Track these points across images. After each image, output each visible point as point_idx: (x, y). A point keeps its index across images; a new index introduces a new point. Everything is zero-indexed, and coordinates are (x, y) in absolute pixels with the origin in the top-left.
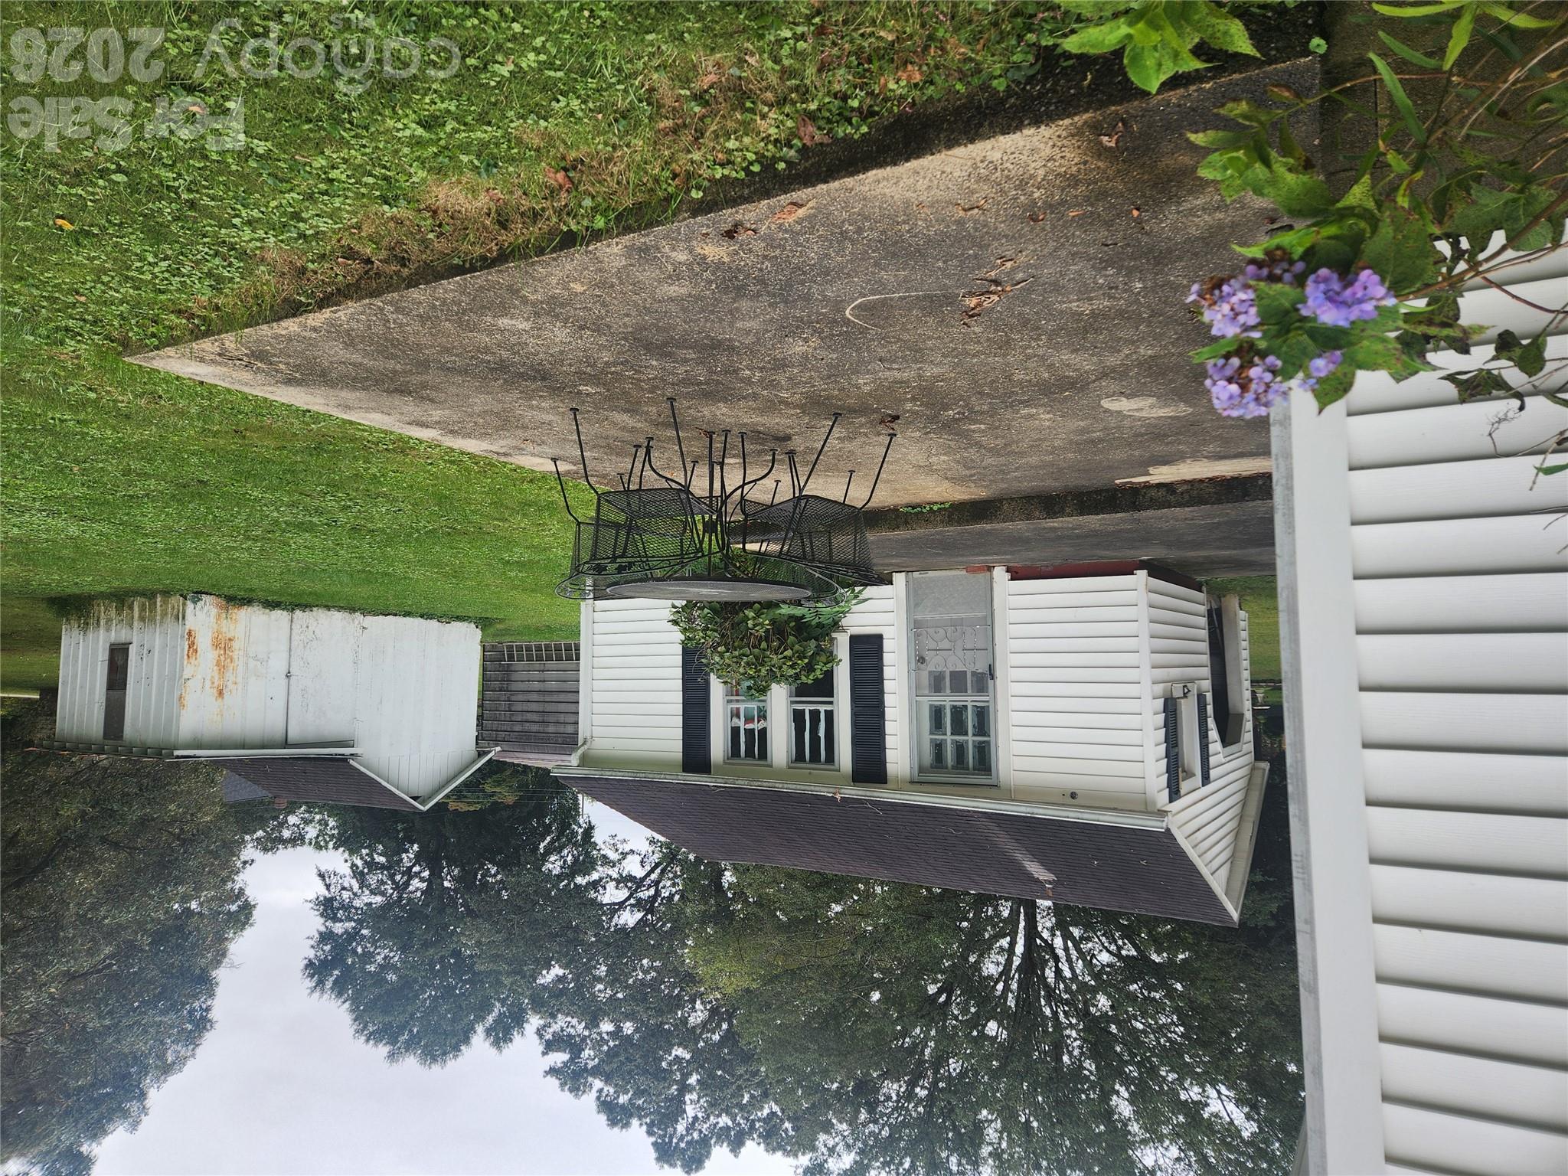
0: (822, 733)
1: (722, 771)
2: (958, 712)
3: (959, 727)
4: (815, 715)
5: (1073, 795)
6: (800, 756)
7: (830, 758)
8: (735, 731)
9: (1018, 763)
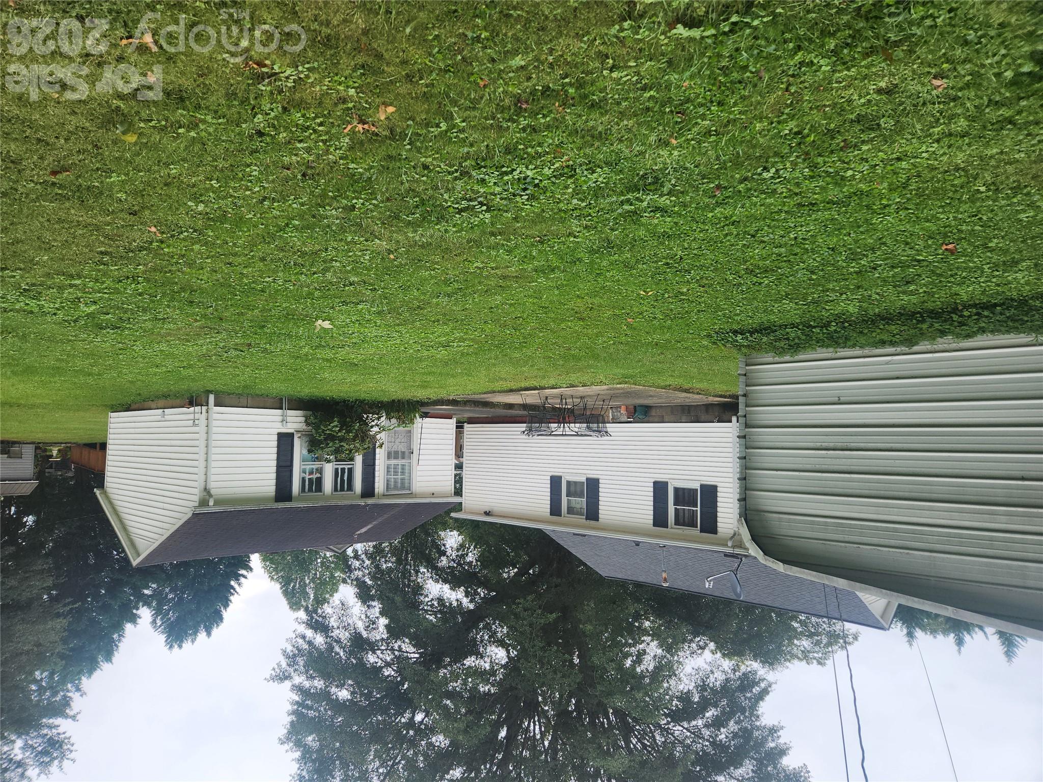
0: (346, 478)
1: (299, 498)
2: (396, 466)
3: (396, 473)
4: (343, 470)
5: (433, 494)
6: (336, 489)
7: (350, 487)
8: (303, 480)
9: (418, 484)
